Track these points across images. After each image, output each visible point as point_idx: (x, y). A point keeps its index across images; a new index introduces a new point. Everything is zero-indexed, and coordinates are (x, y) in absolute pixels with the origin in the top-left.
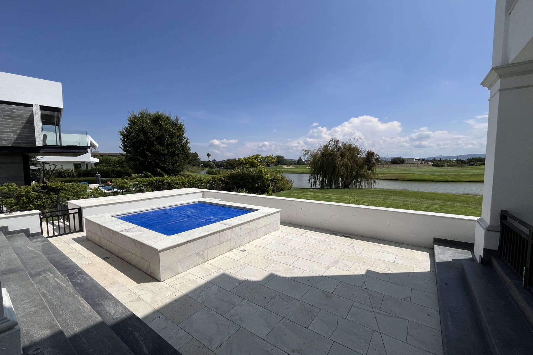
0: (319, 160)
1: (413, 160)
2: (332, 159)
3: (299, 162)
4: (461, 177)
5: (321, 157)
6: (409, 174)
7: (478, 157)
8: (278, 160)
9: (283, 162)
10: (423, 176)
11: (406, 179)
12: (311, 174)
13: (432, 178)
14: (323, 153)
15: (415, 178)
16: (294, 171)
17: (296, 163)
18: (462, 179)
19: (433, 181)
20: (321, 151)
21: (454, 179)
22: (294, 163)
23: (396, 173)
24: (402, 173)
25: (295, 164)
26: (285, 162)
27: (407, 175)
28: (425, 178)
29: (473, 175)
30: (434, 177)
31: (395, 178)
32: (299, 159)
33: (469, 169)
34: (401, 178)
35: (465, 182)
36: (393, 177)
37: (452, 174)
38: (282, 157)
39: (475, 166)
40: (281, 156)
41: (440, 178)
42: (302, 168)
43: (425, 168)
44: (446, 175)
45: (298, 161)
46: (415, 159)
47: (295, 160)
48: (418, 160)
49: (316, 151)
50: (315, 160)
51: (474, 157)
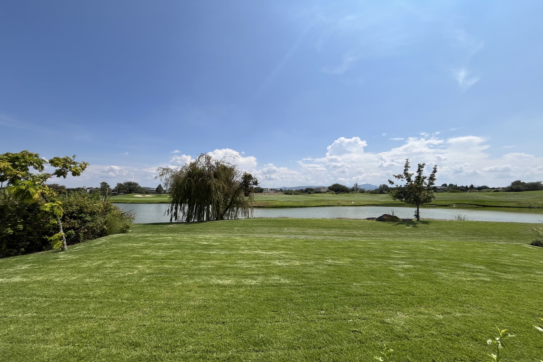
0: (184, 182)
1: (267, 190)
2: (203, 180)
3: (159, 191)
4: (309, 203)
5: (186, 178)
6: (272, 201)
7: (310, 188)
8: (130, 188)
9: (137, 190)
10: (283, 202)
11: (270, 206)
12: (173, 203)
13: (290, 204)
14: (189, 172)
15: (277, 205)
16: (150, 201)
17: (155, 191)
18: (310, 205)
19: (291, 207)
20: (187, 170)
21: (305, 205)
22: (153, 191)
23: (262, 201)
24: (266, 201)
25: (153, 193)
26: (139, 190)
27: (271, 202)
28: (285, 204)
29: (316, 201)
30: (291, 203)
31: (261, 205)
32: (158, 187)
33: (310, 197)
34: (266, 205)
35: (312, 207)
36: (260, 204)
37: (303, 200)
38: (136, 184)
39: (312, 194)
40: (134, 183)
41: (296, 204)
42: (162, 197)
43: (281, 196)
44: (300, 201)
45: (157, 189)
46: (269, 189)
47: (153, 189)
48: (271, 190)
49: (179, 170)
50: (178, 182)
51: (308, 188)
